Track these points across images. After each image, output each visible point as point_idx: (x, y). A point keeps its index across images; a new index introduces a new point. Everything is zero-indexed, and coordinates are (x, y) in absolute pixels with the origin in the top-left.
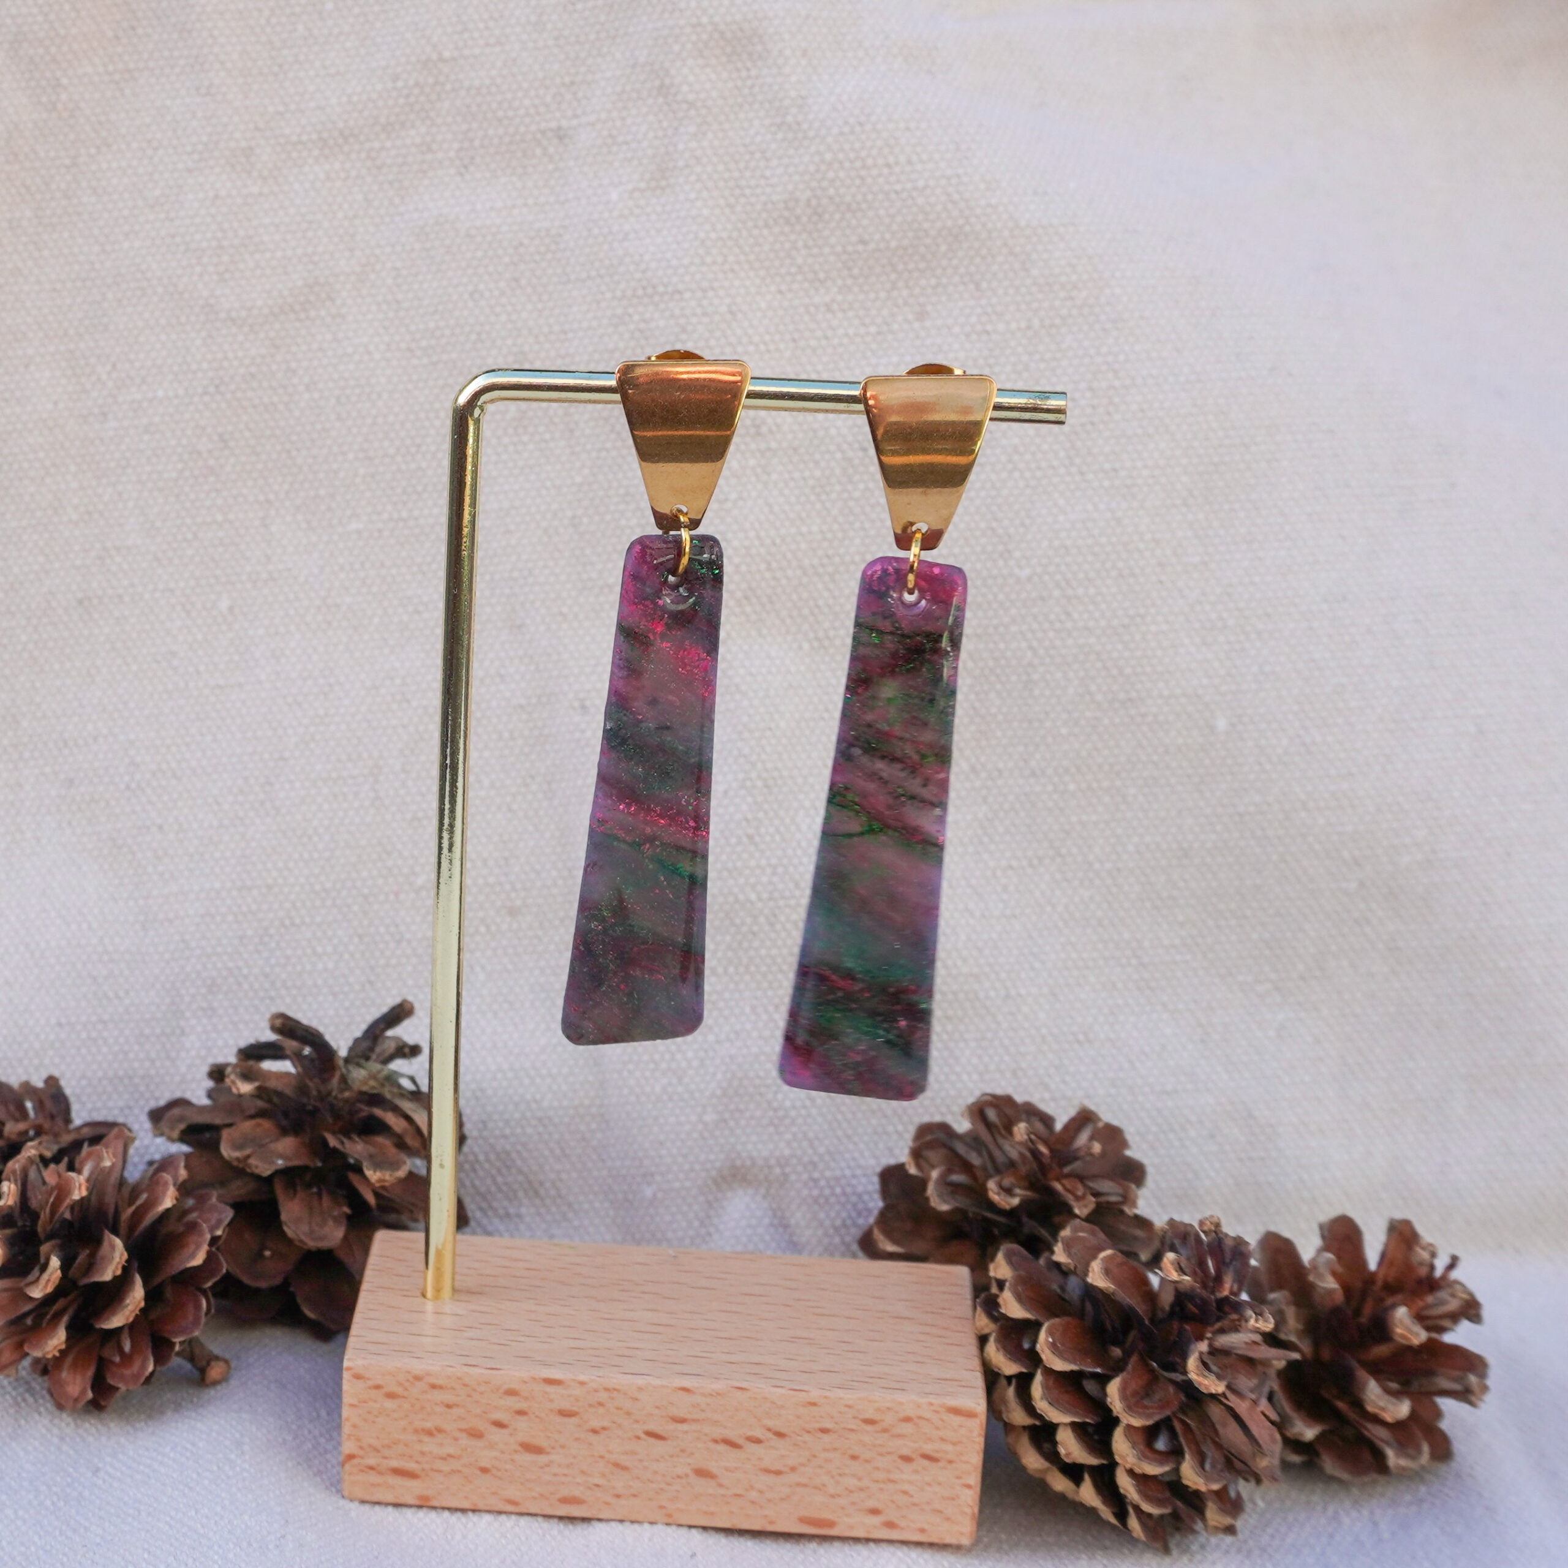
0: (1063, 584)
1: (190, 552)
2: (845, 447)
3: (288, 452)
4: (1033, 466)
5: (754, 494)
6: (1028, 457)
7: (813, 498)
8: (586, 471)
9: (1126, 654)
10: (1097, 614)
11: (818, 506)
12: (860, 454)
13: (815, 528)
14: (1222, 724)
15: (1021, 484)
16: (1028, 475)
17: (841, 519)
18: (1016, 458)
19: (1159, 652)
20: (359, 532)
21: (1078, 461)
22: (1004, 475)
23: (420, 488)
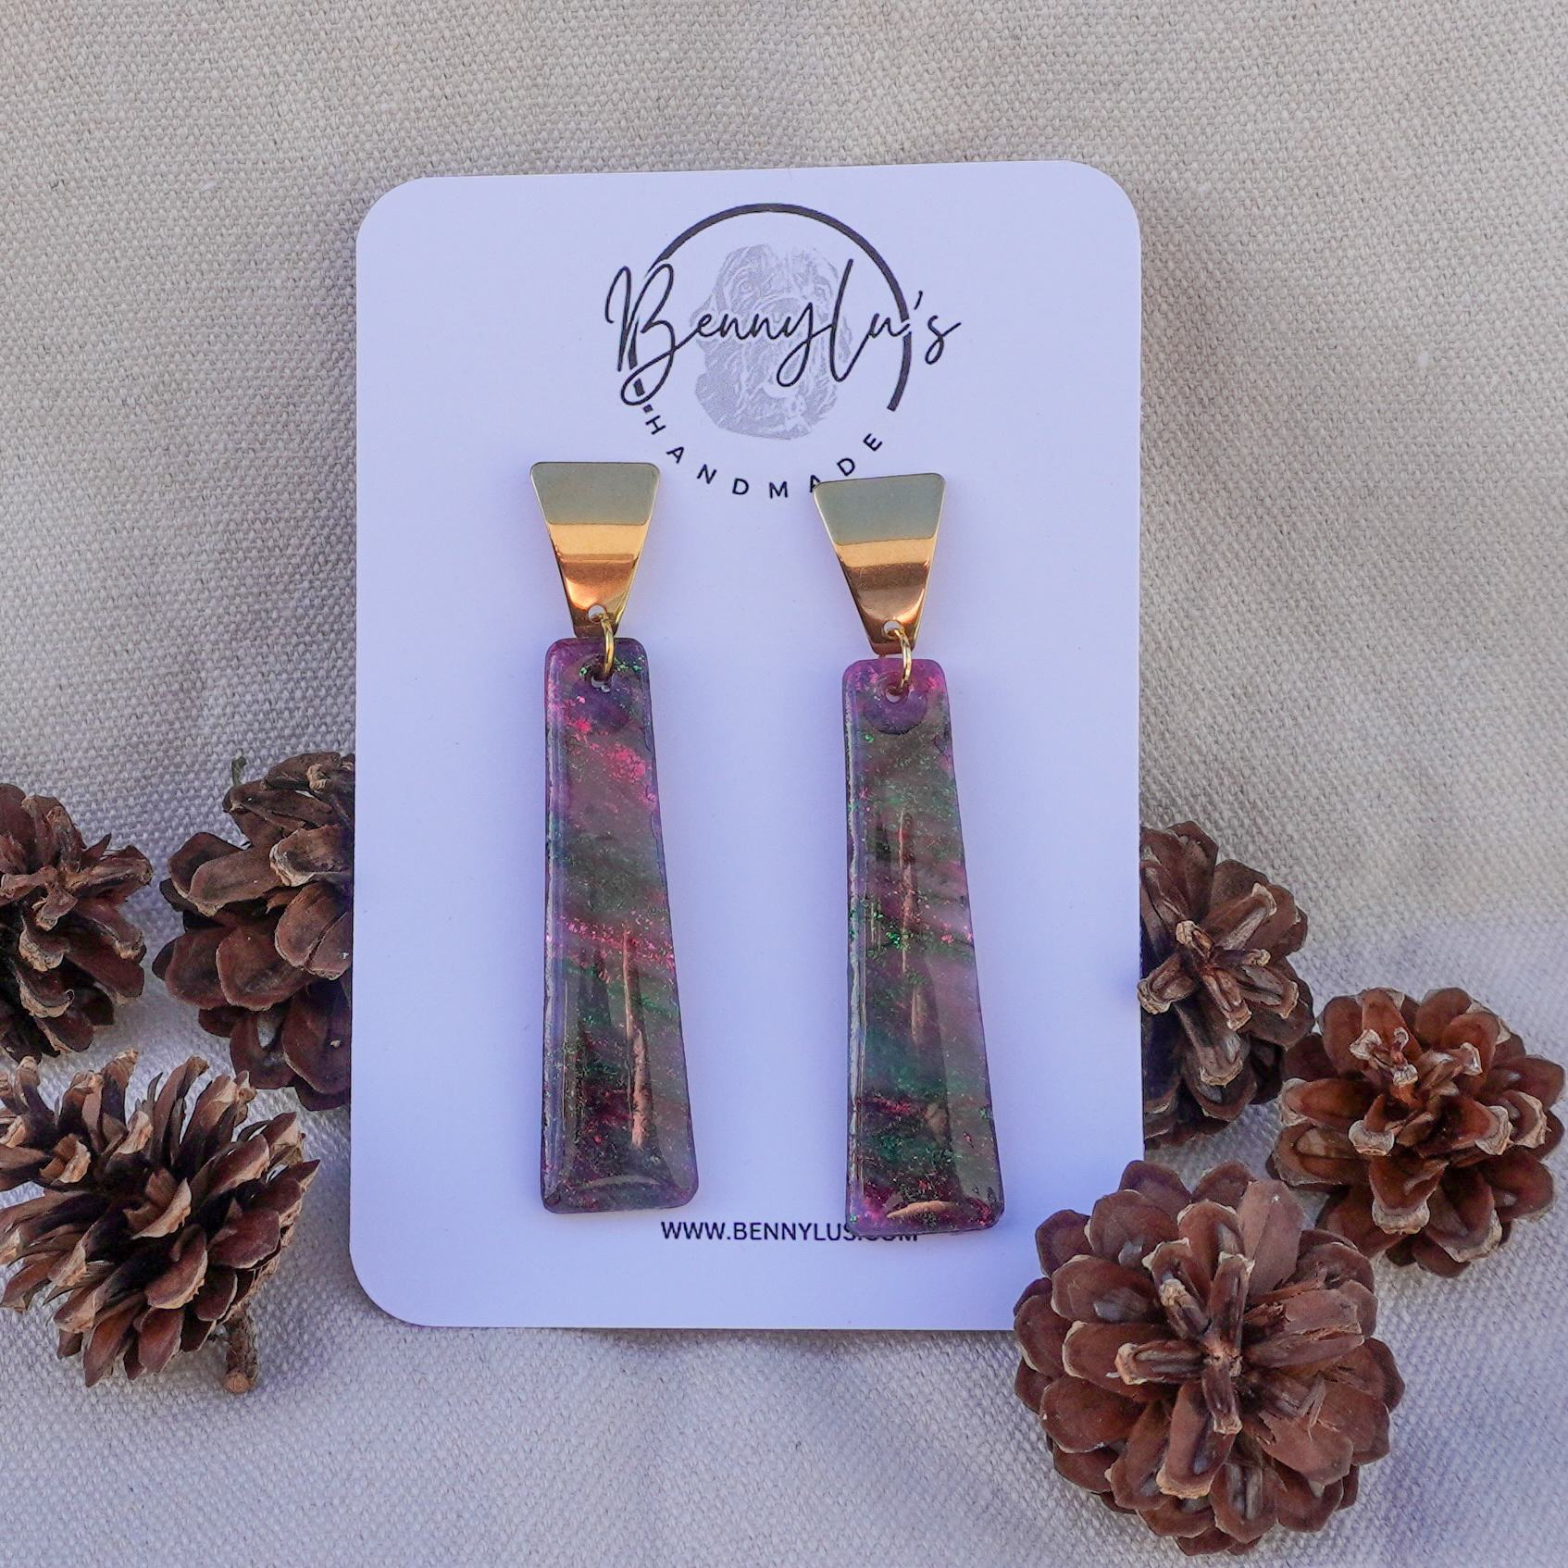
0: (1248, 202)
1: (183, 131)
2: (993, 34)
3: (302, 15)
4: (1220, 65)
5: (880, 92)
6: (1215, 53)
7: (951, 91)
8: (675, 46)
9: (1318, 281)
10: (1285, 237)
11: (958, 100)
12: (1011, 42)
13: (952, 127)
14: (1424, 359)
15: (1204, 86)
16: (1213, 75)
17: (984, 116)
18: (1200, 55)
19: (1356, 280)
20: (391, 112)
21: (1274, 60)
22: (1185, 74)
23: (467, 59)
